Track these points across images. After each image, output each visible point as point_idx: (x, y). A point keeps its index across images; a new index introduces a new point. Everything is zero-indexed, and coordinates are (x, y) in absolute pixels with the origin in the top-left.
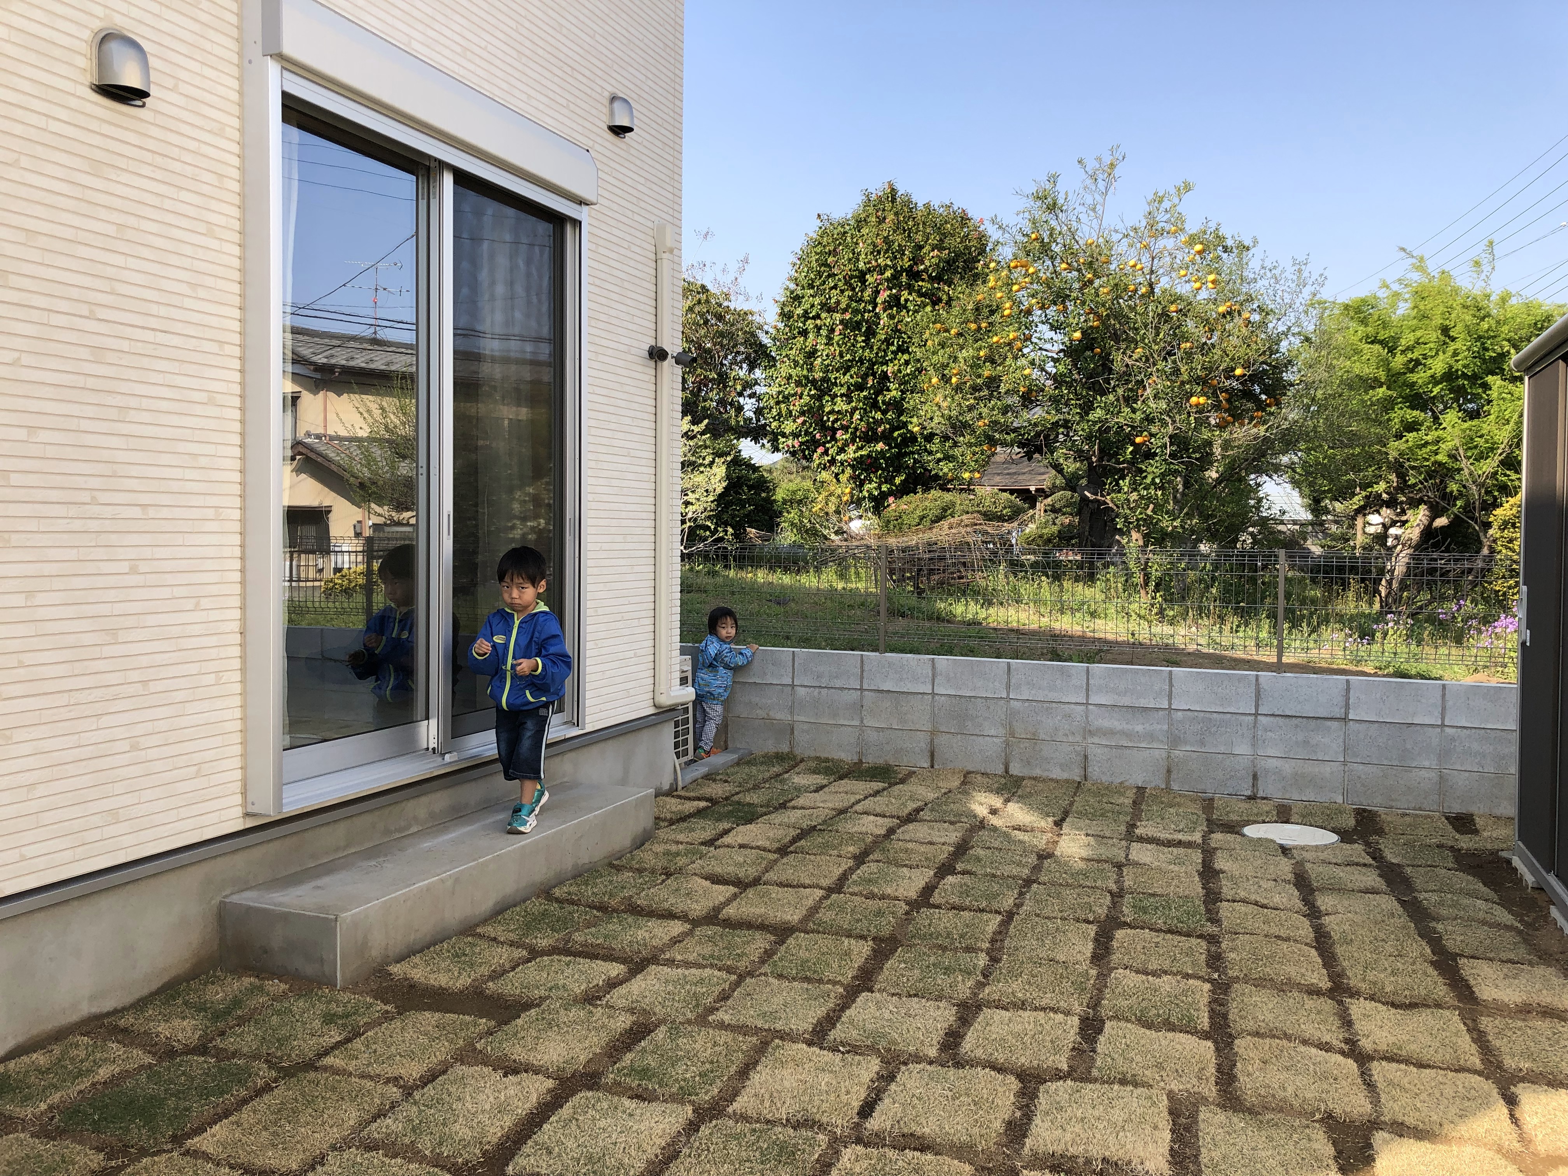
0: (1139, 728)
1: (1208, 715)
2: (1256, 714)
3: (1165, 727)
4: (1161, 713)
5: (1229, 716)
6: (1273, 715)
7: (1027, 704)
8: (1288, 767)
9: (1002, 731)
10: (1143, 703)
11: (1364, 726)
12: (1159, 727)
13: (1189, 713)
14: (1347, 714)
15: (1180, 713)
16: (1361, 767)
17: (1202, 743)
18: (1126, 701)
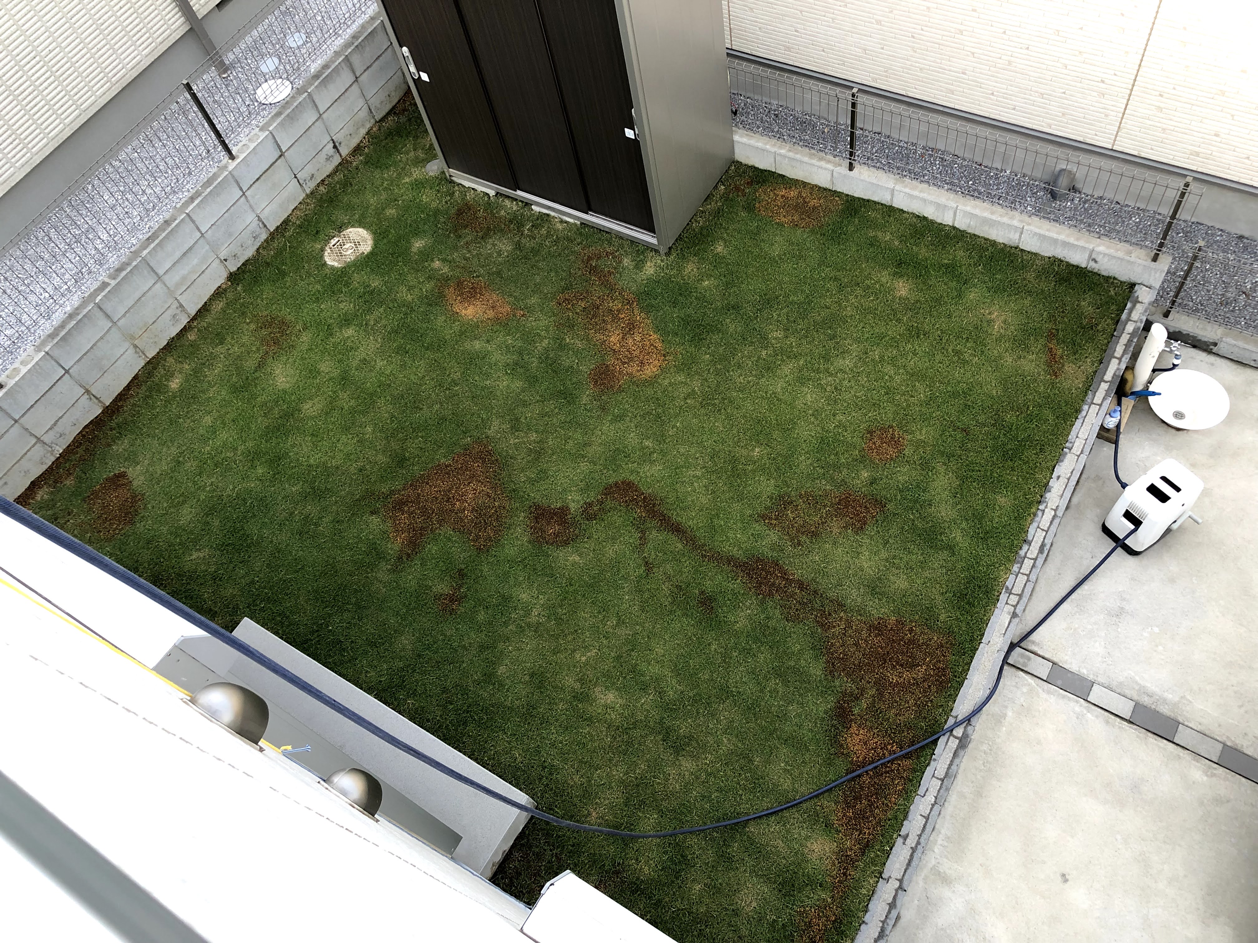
0: (195, 261)
1: (223, 218)
2: (244, 194)
3: (207, 247)
4: (200, 242)
5: (232, 208)
6: (251, 186)
7: (127, 315)
8: (274, 206)
9: (127, 345)
10: (186, 247)
11: (291, 149)
12: (204, 250)
13: (213, 227)
14: (281, 150)
15: (209, 232)
16: (303, 171)
17: (230, 235)
18: (178, 254)
